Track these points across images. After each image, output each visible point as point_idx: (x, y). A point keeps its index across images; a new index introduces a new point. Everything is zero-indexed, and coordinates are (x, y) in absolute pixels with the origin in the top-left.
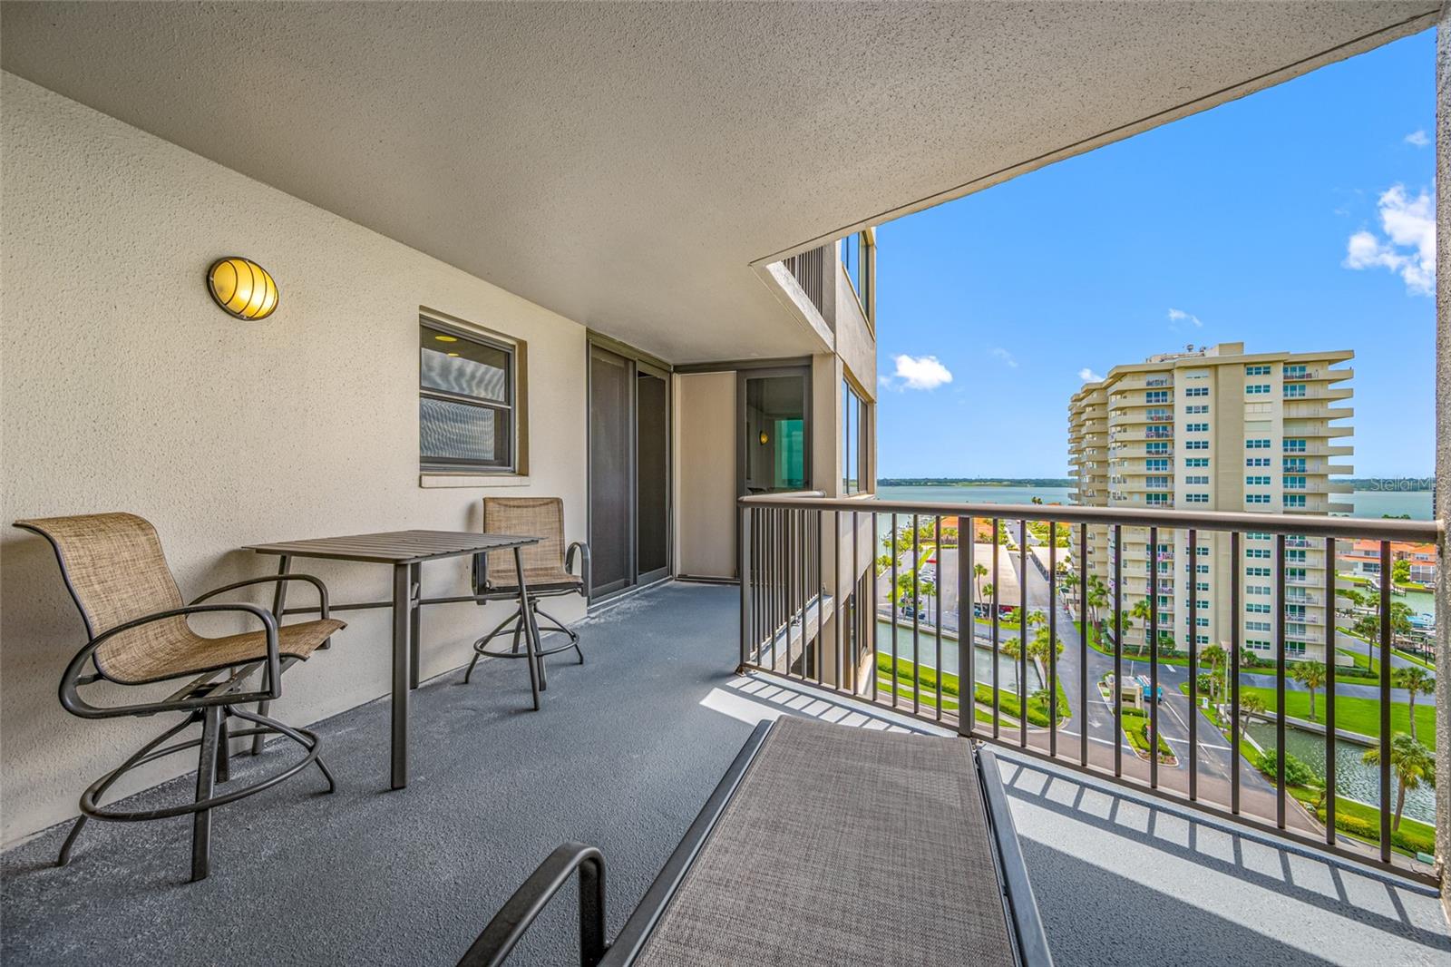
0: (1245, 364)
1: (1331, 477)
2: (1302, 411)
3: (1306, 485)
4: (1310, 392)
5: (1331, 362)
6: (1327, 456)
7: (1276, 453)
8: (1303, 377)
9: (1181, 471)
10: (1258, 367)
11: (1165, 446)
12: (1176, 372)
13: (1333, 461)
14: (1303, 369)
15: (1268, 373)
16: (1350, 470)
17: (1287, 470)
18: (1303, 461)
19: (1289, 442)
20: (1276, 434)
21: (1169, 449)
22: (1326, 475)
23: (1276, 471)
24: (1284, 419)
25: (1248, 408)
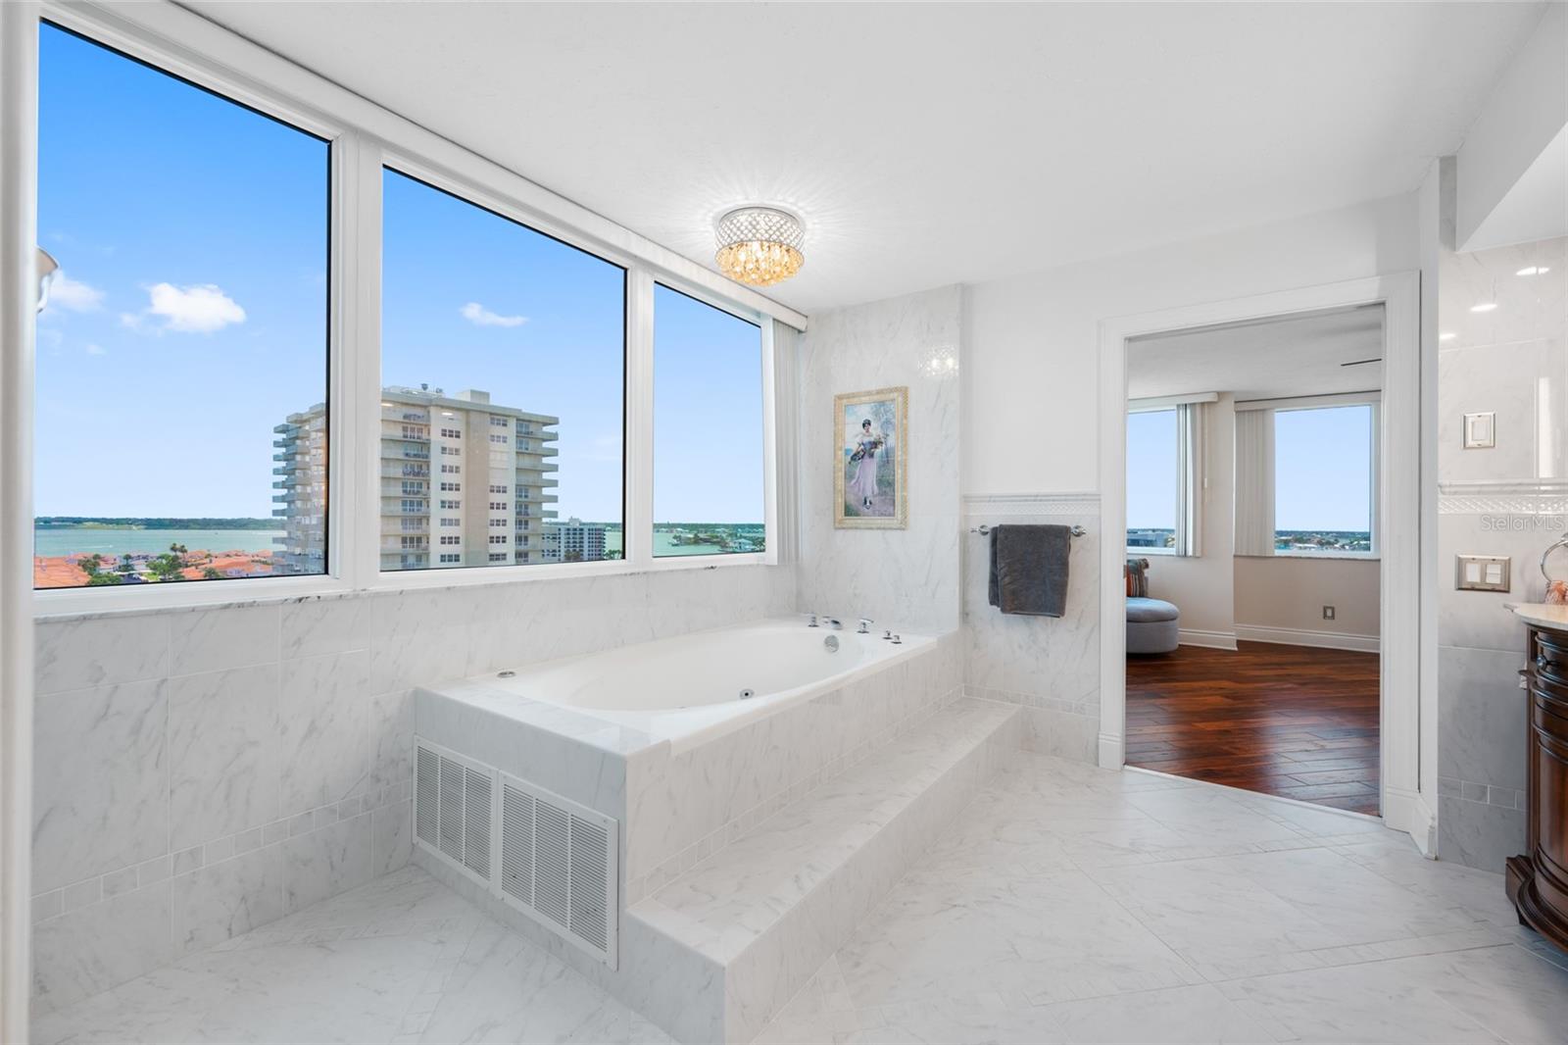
0: (491, 414)
1: (544, 520)
2: (527, 462)
3: (529, 526)
4: (532, 445)
5: (545, 424)
6: (541, 503)
7: (510, 498)
8: (528, 433)
9: (436, 512)
10: (499, 417)
11: (420, 485)
12: (433, 410)
13: (546, 507)
14: (527, 427)
15: (505, 425)
16: (554, 514)
17: (518, 513)
18: (526, 508)
19: (521, 490)
20: (510, 481)
21: (424, 489)
22: (540, 519)
23: (510, 515)
24: (517, 469)
25: (492, 456)
